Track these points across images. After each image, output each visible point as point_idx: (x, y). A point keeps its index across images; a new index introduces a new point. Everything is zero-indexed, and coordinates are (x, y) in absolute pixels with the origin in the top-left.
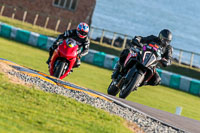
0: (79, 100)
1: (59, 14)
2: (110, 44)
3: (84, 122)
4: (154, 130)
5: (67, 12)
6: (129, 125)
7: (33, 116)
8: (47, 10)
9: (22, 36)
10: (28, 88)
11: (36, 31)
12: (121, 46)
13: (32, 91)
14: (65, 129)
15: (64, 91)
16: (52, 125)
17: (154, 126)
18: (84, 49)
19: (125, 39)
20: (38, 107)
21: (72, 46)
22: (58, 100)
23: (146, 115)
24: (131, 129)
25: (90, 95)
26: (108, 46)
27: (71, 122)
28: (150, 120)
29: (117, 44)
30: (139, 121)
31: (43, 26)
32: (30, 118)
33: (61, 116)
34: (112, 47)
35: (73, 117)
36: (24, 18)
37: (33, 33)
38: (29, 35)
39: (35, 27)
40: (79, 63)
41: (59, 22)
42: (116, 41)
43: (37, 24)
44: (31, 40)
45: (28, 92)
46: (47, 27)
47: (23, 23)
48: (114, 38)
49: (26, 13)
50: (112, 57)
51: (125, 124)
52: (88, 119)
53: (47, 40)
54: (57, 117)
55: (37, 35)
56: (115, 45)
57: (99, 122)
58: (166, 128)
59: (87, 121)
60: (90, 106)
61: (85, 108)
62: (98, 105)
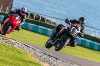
0: (7, 44)
3: (9, 55)
4: (44, 59)
6: (32, 56)
19: (29, 13)
23: (40, 51)
24: (33, 58)
25: (13, 41)
27: (3, 55)
28: (42, 54)
30: (37, 54)
35: (4, 52)
51: (30, 55)
57: (17, 54)
58: (51, 57)
59: (11, 54)
60: (12, 47)
61: (10, 47)
62: (16, 46)
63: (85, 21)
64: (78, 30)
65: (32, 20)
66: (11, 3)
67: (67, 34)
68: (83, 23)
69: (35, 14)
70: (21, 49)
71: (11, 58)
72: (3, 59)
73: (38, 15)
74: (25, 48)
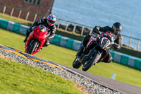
0: (43, 69)
1: (28, 8)
2: (64, 29)
3: (46, 85)
4: (95, 90)
5: (34, 7)
6: (78, 86)
7: (11, 80)
8: (20, 5)
9: (2, 24)
10: (7, 60)
11: (12, 20)
12: (72, 31)
13: (10, 62)
14: (33, 89)
15: (32, 62)
16: (24, 87)
17: (96, 87)
18: (52, 34)
19: (75, 26)
20: (14, 74)
21: (43, 31)
22: (28, 69)
23: (90, 79)
24: (80, 89)
25: (51, 65)
26: (63, 31)
27: (37, 84)
29: (69, 29)
30: (85, 83)
31: (17, 16)
32: (8, 81)
33: (30, 80)
34: (66, 31)
35: (39, 81)
36: (4, 11)
37: (10, 22)
38: (7, 23)
39: (12, 17)
40: (48, 43)
41: (28, 14)
42: (69, 27)
43: (13, 15)
44: (9, 27)
45: (7, 63)
46: (20, 18)
47: (3, 15)
48: (68, 25)
49: (5, 8)
50: (66, 38)
51: (75, 85)
52: (49, 82)
53: (20, 27)
54: (27, 81)
55: (13, 23)
56: (68, 30)
57: (57, 84)
58: (105, 89)
60: (51, 73)
61: (47, 74)
62: (56, 73)
63: (121, 28)
64: (111, 41)
65: (79, 35)
66: (49, 11)
67: (97, 47)
68: (118, 30)
69: (83, 27)
70: (62, 77)
71: (49, 89)
72: (37, 91)
73: (87, 29)
74: (68, 74)
